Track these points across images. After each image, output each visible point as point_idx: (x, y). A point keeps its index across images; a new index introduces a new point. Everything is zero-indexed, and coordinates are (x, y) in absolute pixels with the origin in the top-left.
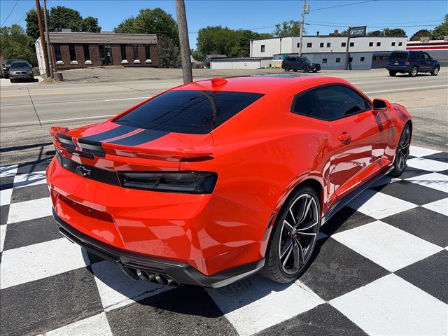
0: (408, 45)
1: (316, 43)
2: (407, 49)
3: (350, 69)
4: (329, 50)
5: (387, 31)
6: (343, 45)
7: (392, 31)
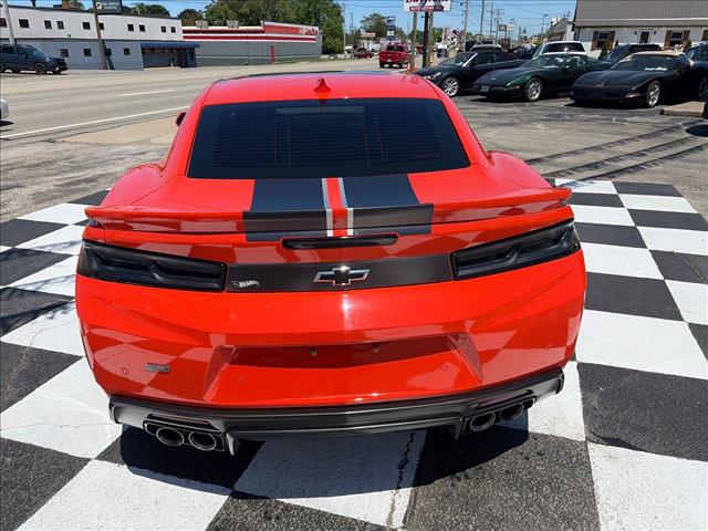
0: (184, 32)
1: (37, 20)
2: (185, 37)
3: (112, 68)
4: (62, 34)
5: (141, 6)
6: (86, 26)
7: (149, 8)
